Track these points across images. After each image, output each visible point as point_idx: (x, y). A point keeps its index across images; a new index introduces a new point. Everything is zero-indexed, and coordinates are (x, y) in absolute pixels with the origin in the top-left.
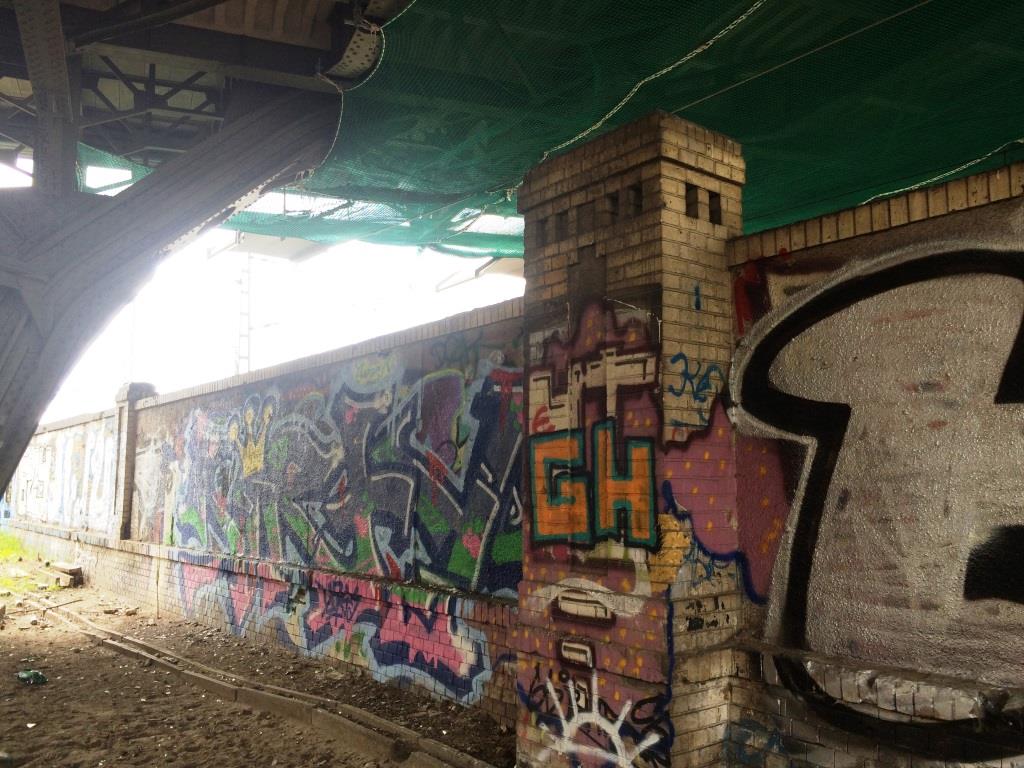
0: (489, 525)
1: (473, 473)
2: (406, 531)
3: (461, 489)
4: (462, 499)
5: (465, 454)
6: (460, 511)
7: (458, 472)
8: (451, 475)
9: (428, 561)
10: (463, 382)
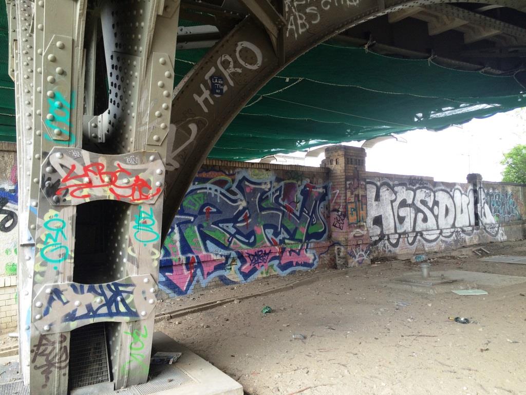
0: (307, 224)
1: (302, 211)
2: (279, 230)
3: (298, 215)
4: (299, 218)
5: (299, 205)
6: (298, 222)
7: (297, 210)
8: (295, 211)
9: (288, 237)
10: (297, 185)
